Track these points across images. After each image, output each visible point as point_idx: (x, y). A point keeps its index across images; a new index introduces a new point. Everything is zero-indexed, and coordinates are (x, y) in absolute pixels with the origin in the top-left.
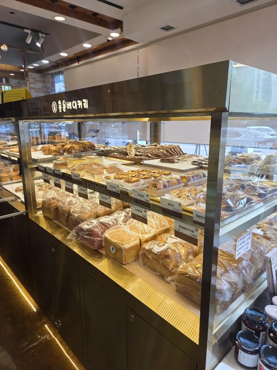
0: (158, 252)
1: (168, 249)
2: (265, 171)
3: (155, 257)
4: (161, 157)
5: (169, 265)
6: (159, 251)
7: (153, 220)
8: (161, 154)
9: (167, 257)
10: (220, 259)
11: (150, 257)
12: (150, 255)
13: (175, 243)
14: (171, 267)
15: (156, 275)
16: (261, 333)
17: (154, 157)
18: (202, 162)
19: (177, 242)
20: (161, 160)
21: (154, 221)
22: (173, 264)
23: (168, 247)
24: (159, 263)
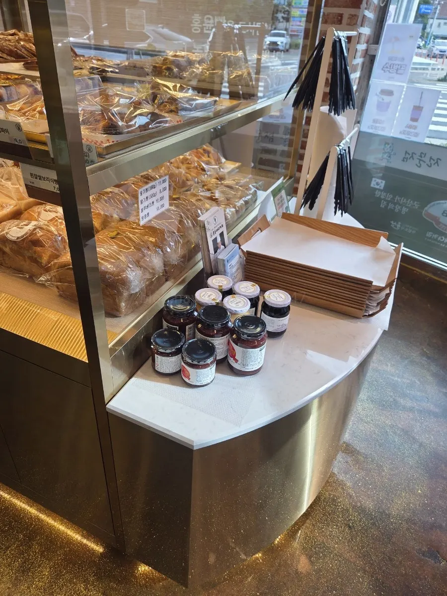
0: (18, 238)
1: (35, 229)
2: (209, 82)
3: (15, 247)
4: (24, 58)
5: (41, 257)
6: (19, 235)
7: (9, 183)
8: (23, 50)
9: (37, 243)
10: (129, 234)
11: (7, 250)
12: (6, 247)
13: (54, 218)
14: (45, 259)
15: (24, 278)
16: (187, 327)
17: (9, 58)
18: (106, 69)
19: (57, 217)
20: (23, 65)
21: (12, 184)
22: (49, 253)
23: (35, 225)
24: (24, 256)
